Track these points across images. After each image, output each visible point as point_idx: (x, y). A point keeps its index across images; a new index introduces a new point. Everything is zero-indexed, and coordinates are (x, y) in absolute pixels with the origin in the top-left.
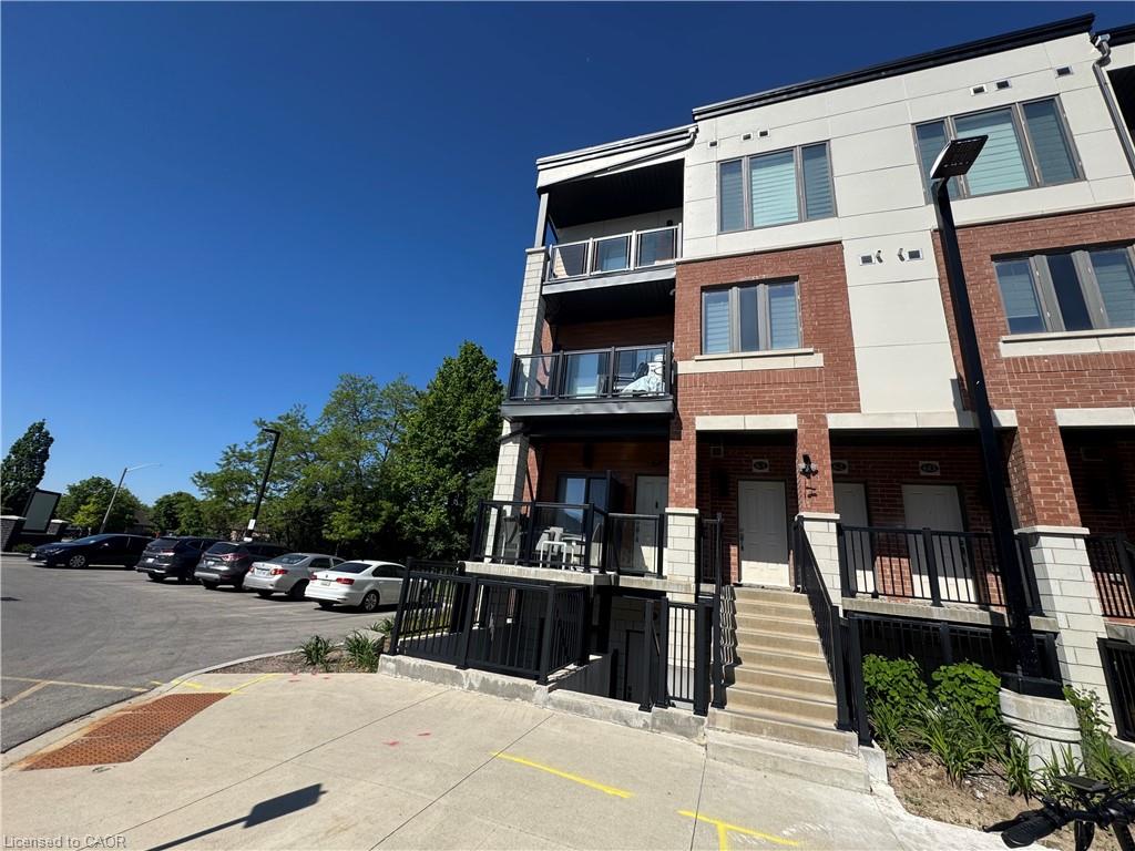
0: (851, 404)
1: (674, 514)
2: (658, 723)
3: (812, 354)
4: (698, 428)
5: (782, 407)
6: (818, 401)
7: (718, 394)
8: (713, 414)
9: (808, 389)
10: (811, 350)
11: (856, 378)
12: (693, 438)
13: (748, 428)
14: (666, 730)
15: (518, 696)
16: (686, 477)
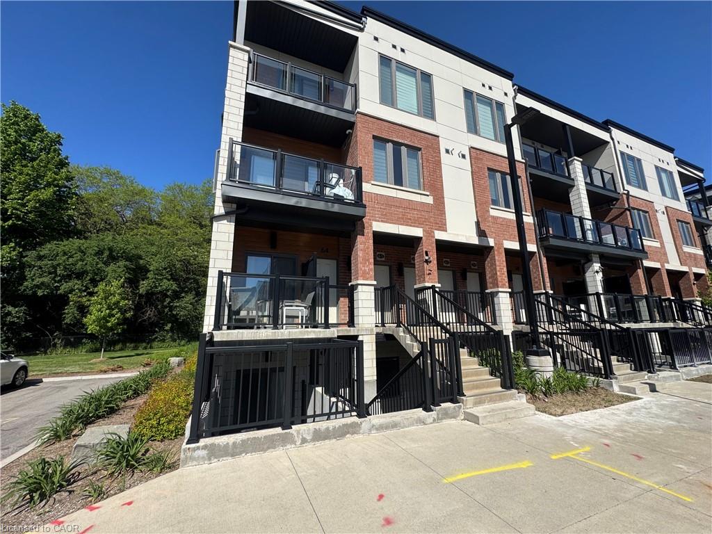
0: (443, 228)
1: (362, 285)
2: (440, 416)
3: (428, 195)
4: (374, 229)
5: (415, 223)
6: (431, 222)
7: (384, 209)
8: (382, 221)
9: (426, 215)
10: (428, 193)
11: (445, 214)
12: (371, 235)
13: (401, 233)
14: (445, 418)
15: (348, 433)
16: (368, 260)
